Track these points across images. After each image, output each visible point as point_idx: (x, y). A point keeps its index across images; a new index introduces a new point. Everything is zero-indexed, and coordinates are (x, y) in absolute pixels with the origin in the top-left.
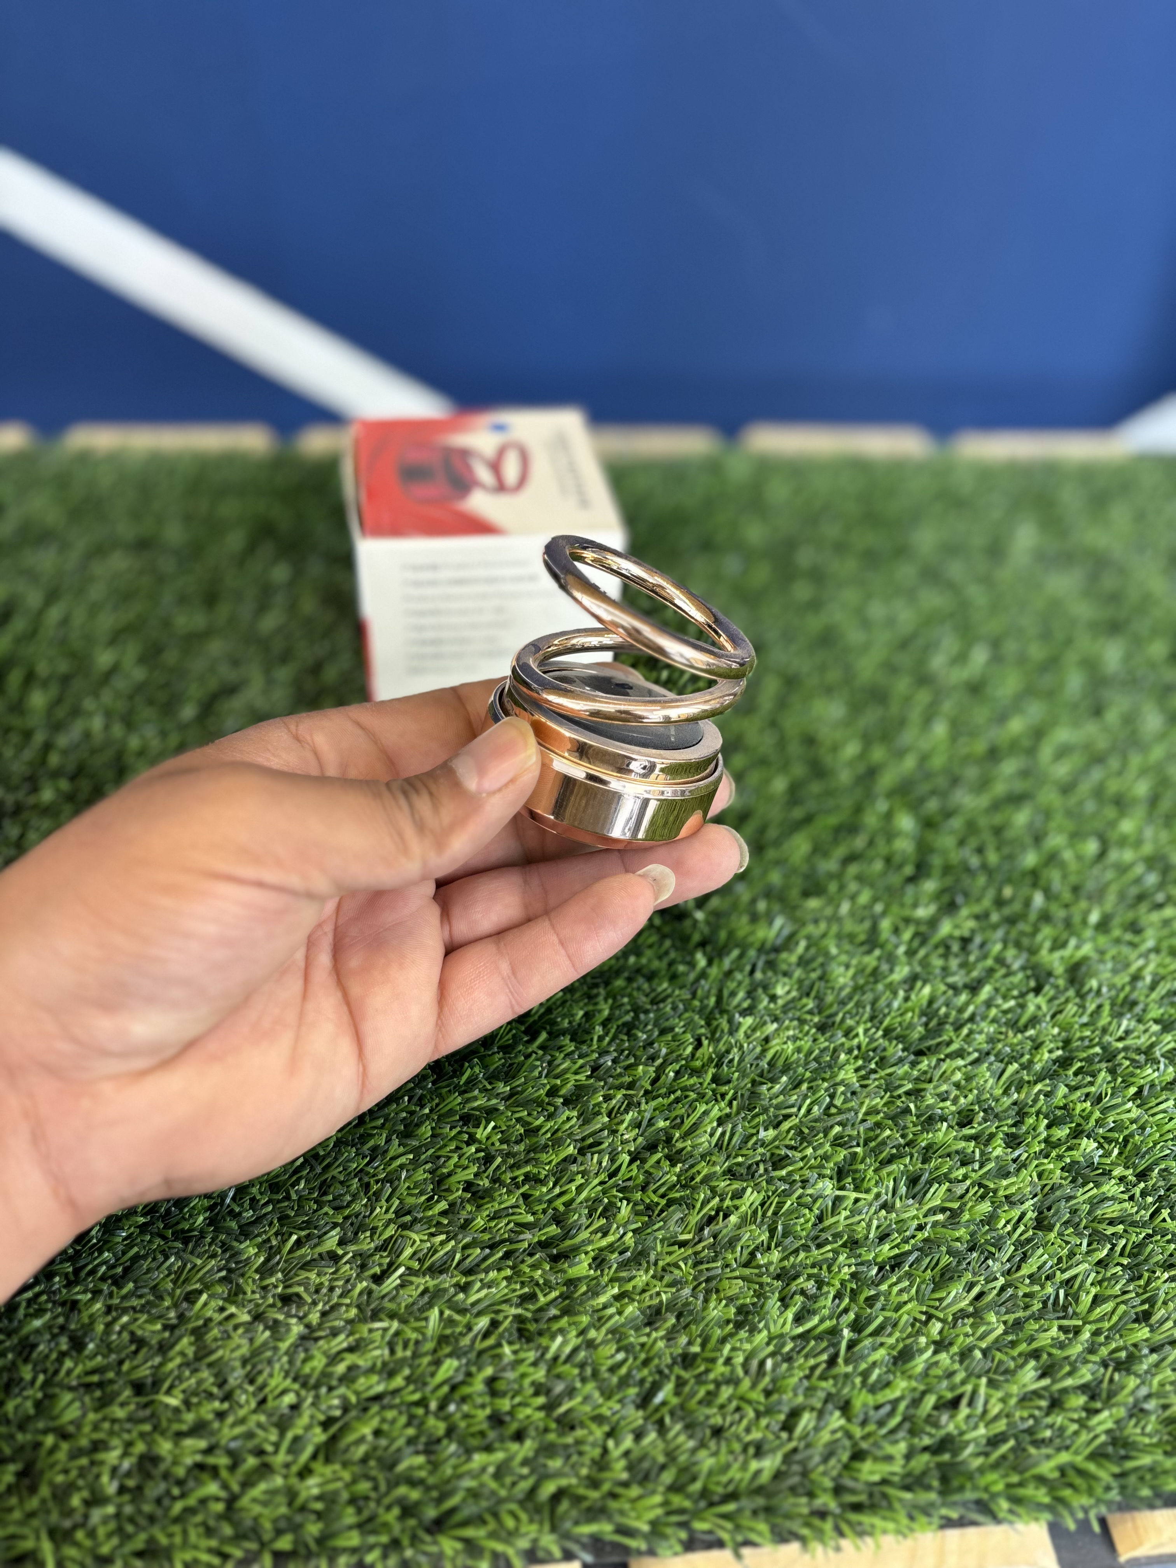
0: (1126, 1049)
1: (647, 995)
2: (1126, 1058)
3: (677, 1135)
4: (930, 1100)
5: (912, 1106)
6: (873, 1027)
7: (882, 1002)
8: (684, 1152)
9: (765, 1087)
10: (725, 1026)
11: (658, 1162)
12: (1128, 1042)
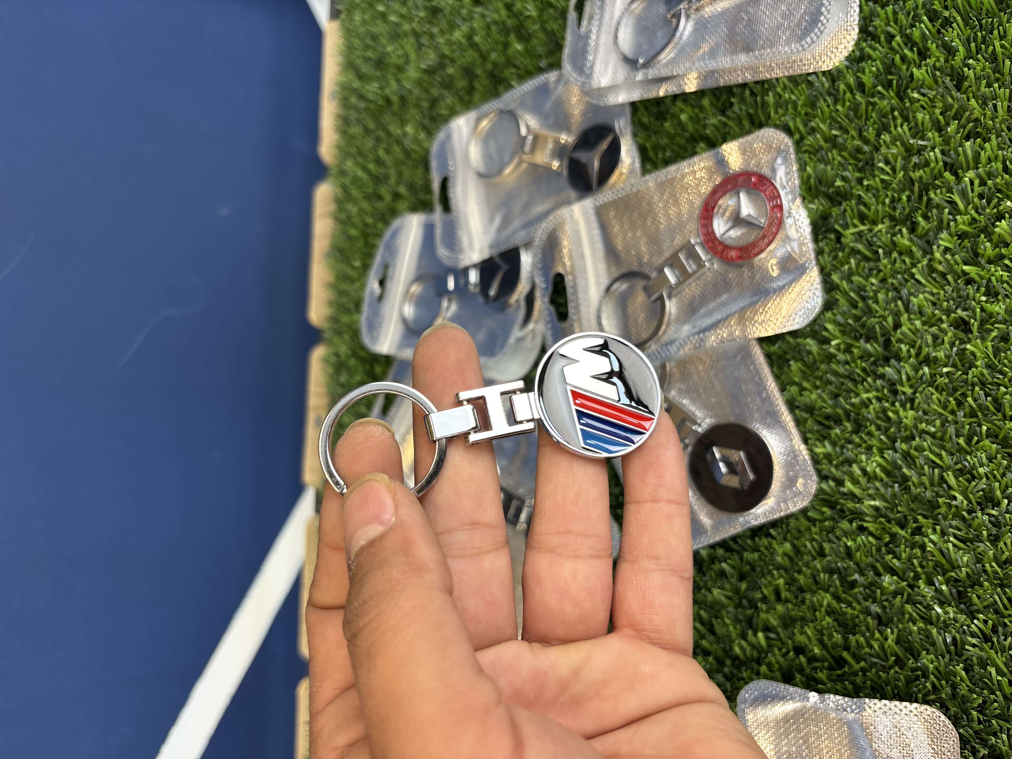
0: (904, 168)
1: (814, 559)
2: (914, 172)
3: (953, 574)
4: (941, 355)
5: (945, 370)
6: (862, 384)
7: (841, 369)
8: (971, 574)
9: (912, 488)
10: (850, 505)
11: (979, 597)
12: (898, 166)
